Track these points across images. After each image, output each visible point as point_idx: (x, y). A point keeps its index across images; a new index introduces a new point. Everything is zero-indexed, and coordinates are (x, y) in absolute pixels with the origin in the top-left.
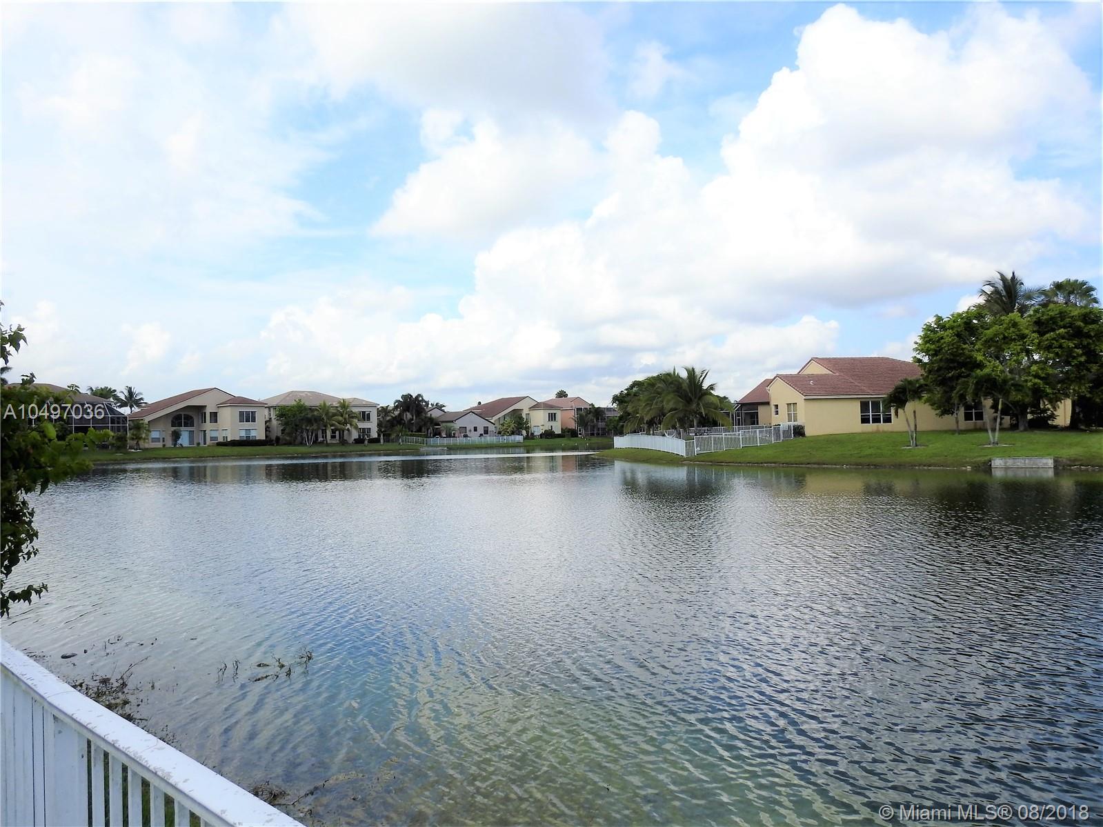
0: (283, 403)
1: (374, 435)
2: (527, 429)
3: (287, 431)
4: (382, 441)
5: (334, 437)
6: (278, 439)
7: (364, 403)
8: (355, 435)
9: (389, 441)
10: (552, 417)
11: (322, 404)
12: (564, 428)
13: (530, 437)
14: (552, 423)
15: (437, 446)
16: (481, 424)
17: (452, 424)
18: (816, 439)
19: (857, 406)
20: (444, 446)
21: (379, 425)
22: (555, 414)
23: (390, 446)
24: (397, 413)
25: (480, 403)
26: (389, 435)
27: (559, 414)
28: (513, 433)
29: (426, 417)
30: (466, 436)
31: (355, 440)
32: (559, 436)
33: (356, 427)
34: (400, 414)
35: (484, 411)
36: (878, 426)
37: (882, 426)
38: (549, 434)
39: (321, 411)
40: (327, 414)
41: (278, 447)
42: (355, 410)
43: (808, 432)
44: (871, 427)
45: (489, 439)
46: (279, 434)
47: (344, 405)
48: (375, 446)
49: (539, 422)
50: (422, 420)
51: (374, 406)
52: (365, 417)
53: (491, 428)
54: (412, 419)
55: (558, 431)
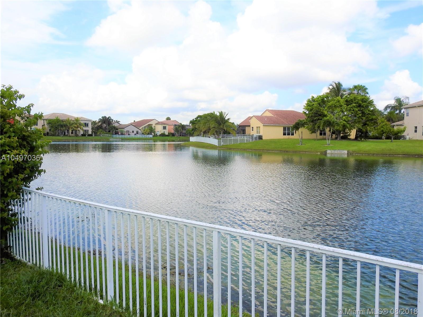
0: (50, 118)
1: (90, 133)
2: (154, 132)
3: (52, 130)
4: (93, 135)
5: (72, 133)
6: (48, 133)
7: (86, 119)
8: (82, 132)
9: (96, 136)
10: (164, 128)
11: (67, 119)
12: (169, 132)
13: (155, 135)
14: (164, 130)
15: (117, 138)
16: (135, 130)
17: (123, 129)
18: (267, 141)
19: (282, 128)
20: (120, 138)
21: (92, 129)
22: (166, 127)
23: (97, 137)
24: (100, 124)
25: (134, 121)
26: (97, 133)
27: (167, 127)
28: (148, 134)
29: (112, 126)
30: (129, 134)
31: (82, 134)
32: (167, 136)
33: (82, 129)
34: (101, 125)
35: (136, 124)
36: (289, 137)
37: (290, 136)
38: (163, 135)
39: (67, 122)
40: (69, 123)
41: (48, 136)
42: (82, 122)
43: (264, 138)
44: (287, 137)
45: (138, 136)
46: (48, 131)
47: (77, 120)
48: (90, 137)
49: (159, 130)
50: (110, 127)
51: (90, 121)
52: (86, 125)
53: (139, 131)
54: (106, 127)
55: (167, 134)
